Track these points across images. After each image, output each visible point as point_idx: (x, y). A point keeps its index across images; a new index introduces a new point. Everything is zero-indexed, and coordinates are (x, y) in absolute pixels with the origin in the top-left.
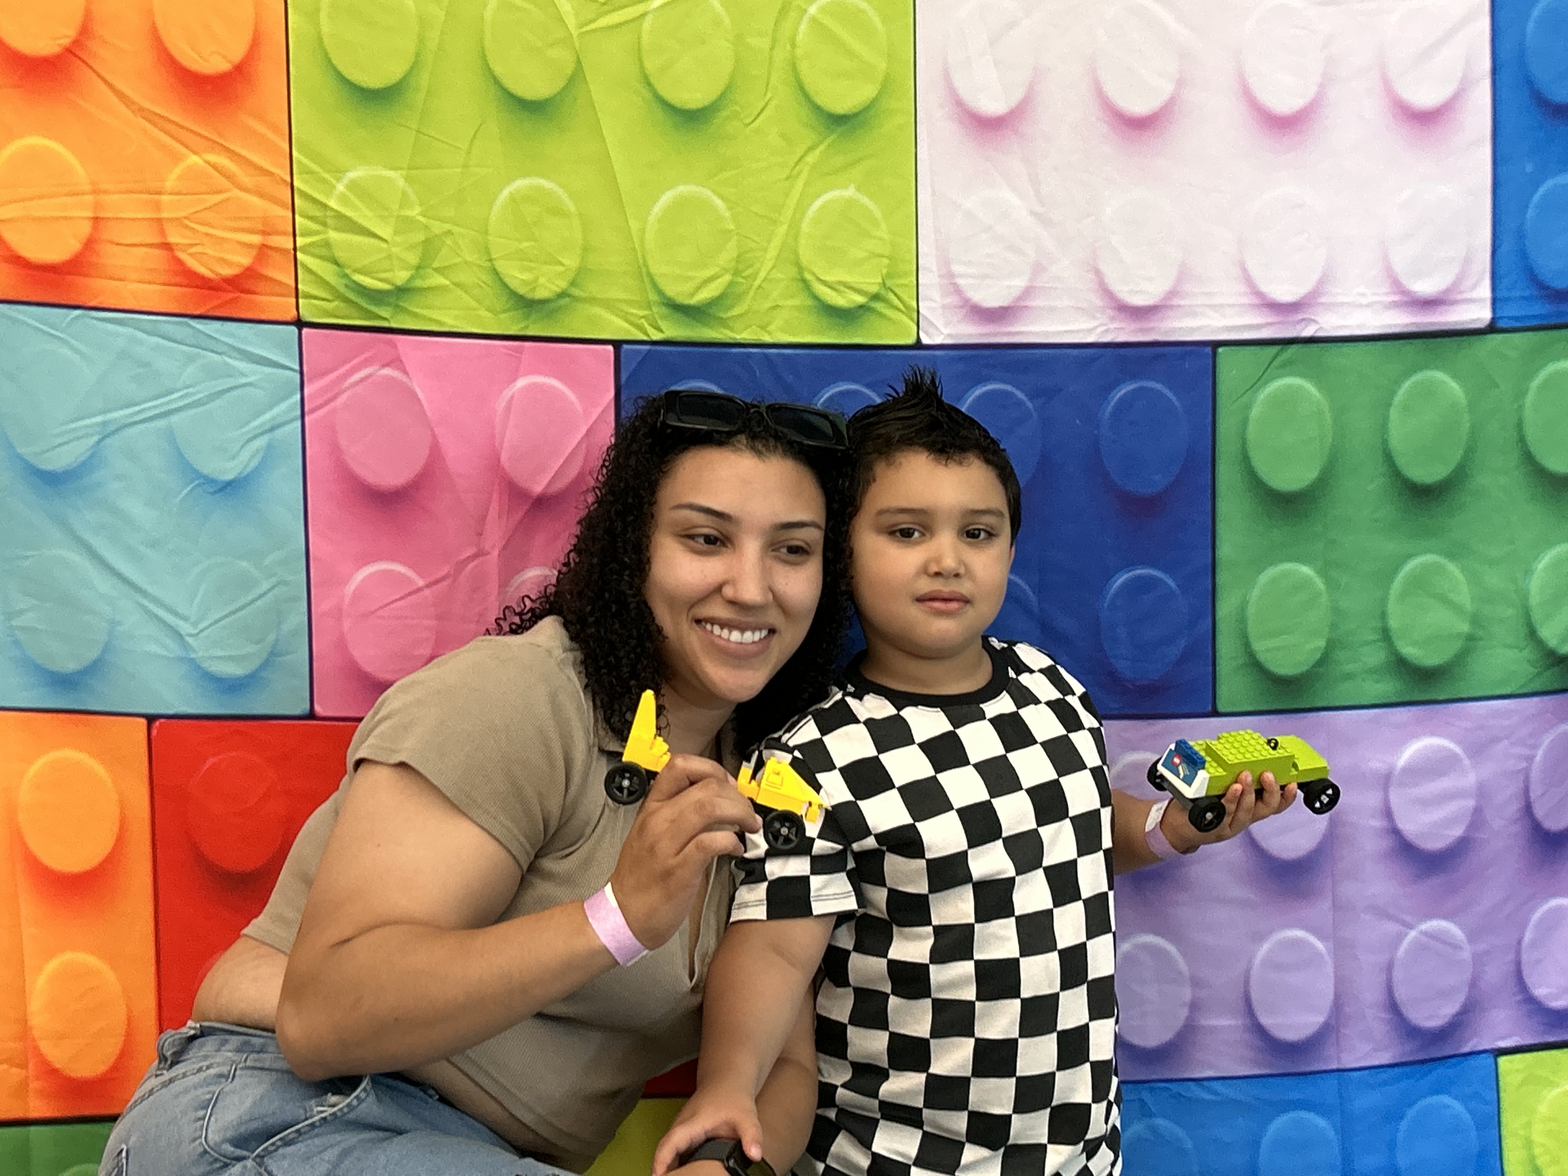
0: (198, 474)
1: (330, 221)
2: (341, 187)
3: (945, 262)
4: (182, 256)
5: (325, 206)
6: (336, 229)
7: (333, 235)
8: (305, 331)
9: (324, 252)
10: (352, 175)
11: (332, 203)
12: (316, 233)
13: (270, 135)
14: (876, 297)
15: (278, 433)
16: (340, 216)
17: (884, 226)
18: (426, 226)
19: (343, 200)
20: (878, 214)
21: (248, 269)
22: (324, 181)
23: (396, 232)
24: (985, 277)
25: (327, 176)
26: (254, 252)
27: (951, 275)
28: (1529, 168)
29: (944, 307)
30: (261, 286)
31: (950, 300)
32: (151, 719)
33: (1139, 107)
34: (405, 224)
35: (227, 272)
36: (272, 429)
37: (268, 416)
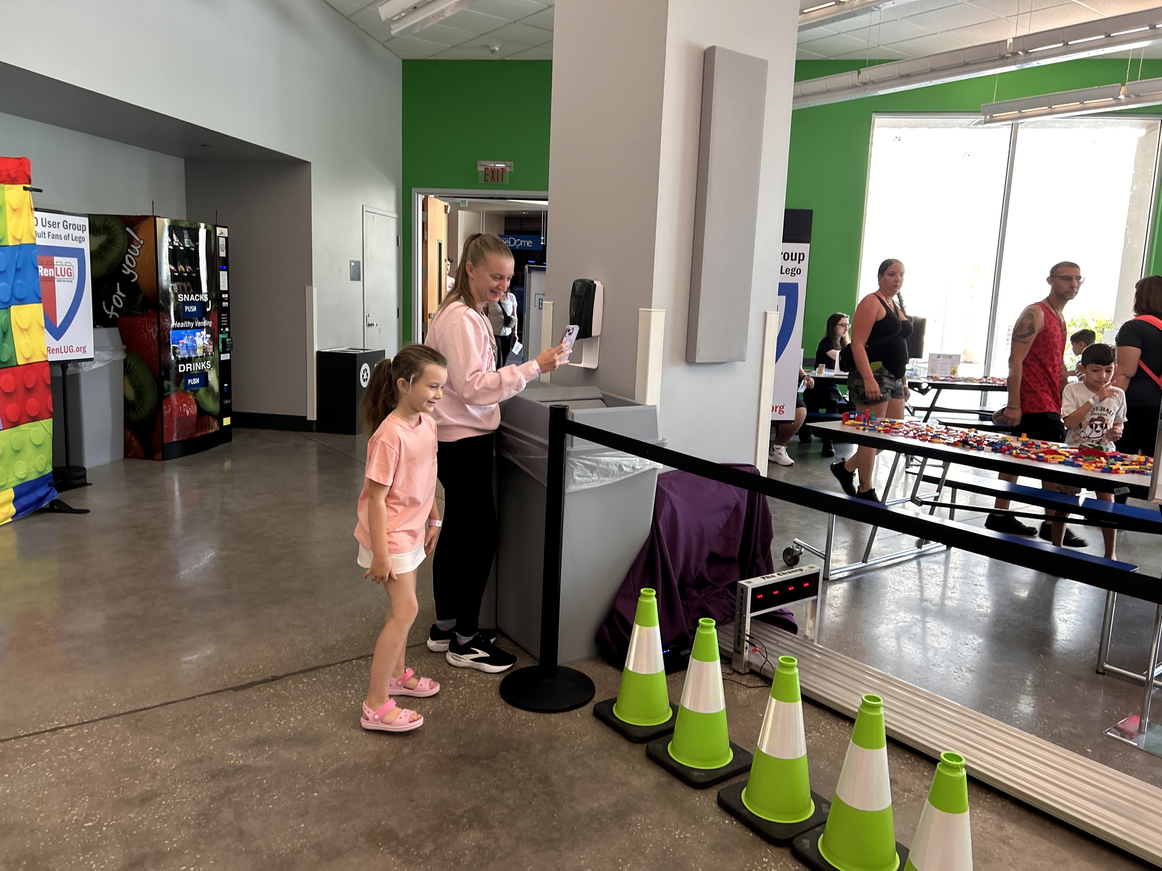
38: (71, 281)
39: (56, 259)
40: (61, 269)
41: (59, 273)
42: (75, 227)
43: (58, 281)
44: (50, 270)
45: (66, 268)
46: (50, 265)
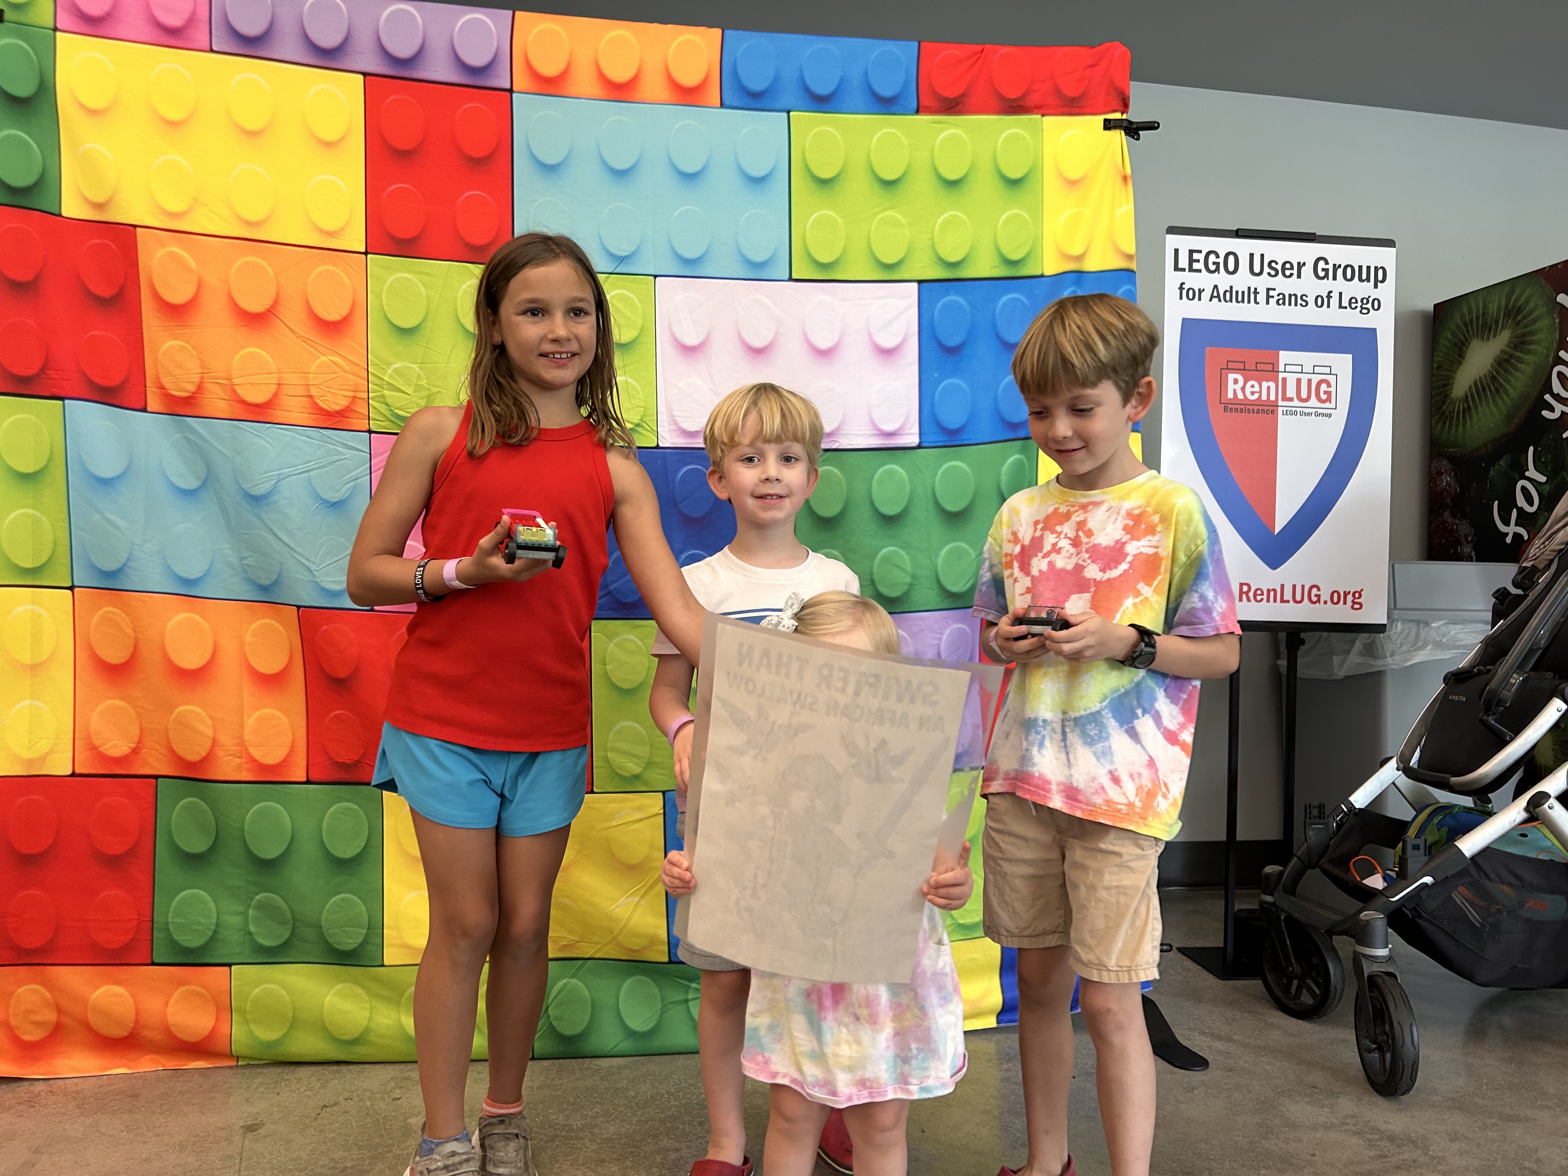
0: (322, 499)
1: (385, 386)
2: (389, 371)
3: (670, 411)
4: (317, 401)
5: (382, 379)
6: (387, 390)
7: (386, 392)
8: (373, 435)
9: (381, 400)
10: (395, 366)
11: (386, 378)
12: (379, 391)
13: (360, 349)
14: (638, 425)
15: (359, 481)
16: (389, 384)
17: (641, 393)
18: (429, 389)
19: (391, 376)
20: (639, 388)
21: (347, 407)
22: (383, 369)
23: (415, 391)
24: (689, 417)
25: (384, 367)
26: (350, 400)
27: (673, 416)
28: (936, 375)
29: (670, 430)
30: (353, 415)
31: (672, 427)
32: (299, 607)
33: (758, 343)
34: (418, 388)
35: (337, 408)
36: (356, 479)
37: (354, 473)
38: (1330, 416)
39: (1285, 357)
40: (1299, 381)
41: (1291, 392)
42: (1351, 273)
43: (1286, 413)
44: (1265, 384)
45: (1315, 379)
46: (1269, 371)
